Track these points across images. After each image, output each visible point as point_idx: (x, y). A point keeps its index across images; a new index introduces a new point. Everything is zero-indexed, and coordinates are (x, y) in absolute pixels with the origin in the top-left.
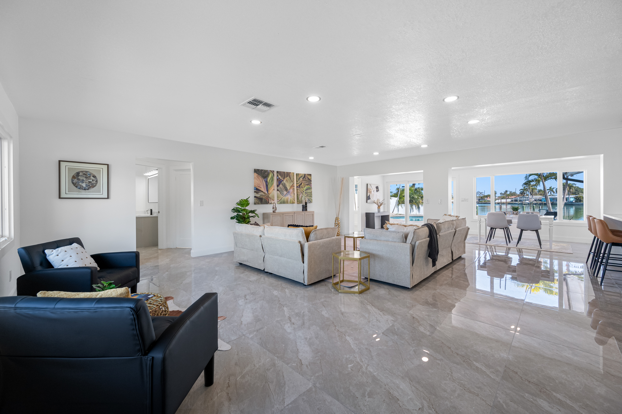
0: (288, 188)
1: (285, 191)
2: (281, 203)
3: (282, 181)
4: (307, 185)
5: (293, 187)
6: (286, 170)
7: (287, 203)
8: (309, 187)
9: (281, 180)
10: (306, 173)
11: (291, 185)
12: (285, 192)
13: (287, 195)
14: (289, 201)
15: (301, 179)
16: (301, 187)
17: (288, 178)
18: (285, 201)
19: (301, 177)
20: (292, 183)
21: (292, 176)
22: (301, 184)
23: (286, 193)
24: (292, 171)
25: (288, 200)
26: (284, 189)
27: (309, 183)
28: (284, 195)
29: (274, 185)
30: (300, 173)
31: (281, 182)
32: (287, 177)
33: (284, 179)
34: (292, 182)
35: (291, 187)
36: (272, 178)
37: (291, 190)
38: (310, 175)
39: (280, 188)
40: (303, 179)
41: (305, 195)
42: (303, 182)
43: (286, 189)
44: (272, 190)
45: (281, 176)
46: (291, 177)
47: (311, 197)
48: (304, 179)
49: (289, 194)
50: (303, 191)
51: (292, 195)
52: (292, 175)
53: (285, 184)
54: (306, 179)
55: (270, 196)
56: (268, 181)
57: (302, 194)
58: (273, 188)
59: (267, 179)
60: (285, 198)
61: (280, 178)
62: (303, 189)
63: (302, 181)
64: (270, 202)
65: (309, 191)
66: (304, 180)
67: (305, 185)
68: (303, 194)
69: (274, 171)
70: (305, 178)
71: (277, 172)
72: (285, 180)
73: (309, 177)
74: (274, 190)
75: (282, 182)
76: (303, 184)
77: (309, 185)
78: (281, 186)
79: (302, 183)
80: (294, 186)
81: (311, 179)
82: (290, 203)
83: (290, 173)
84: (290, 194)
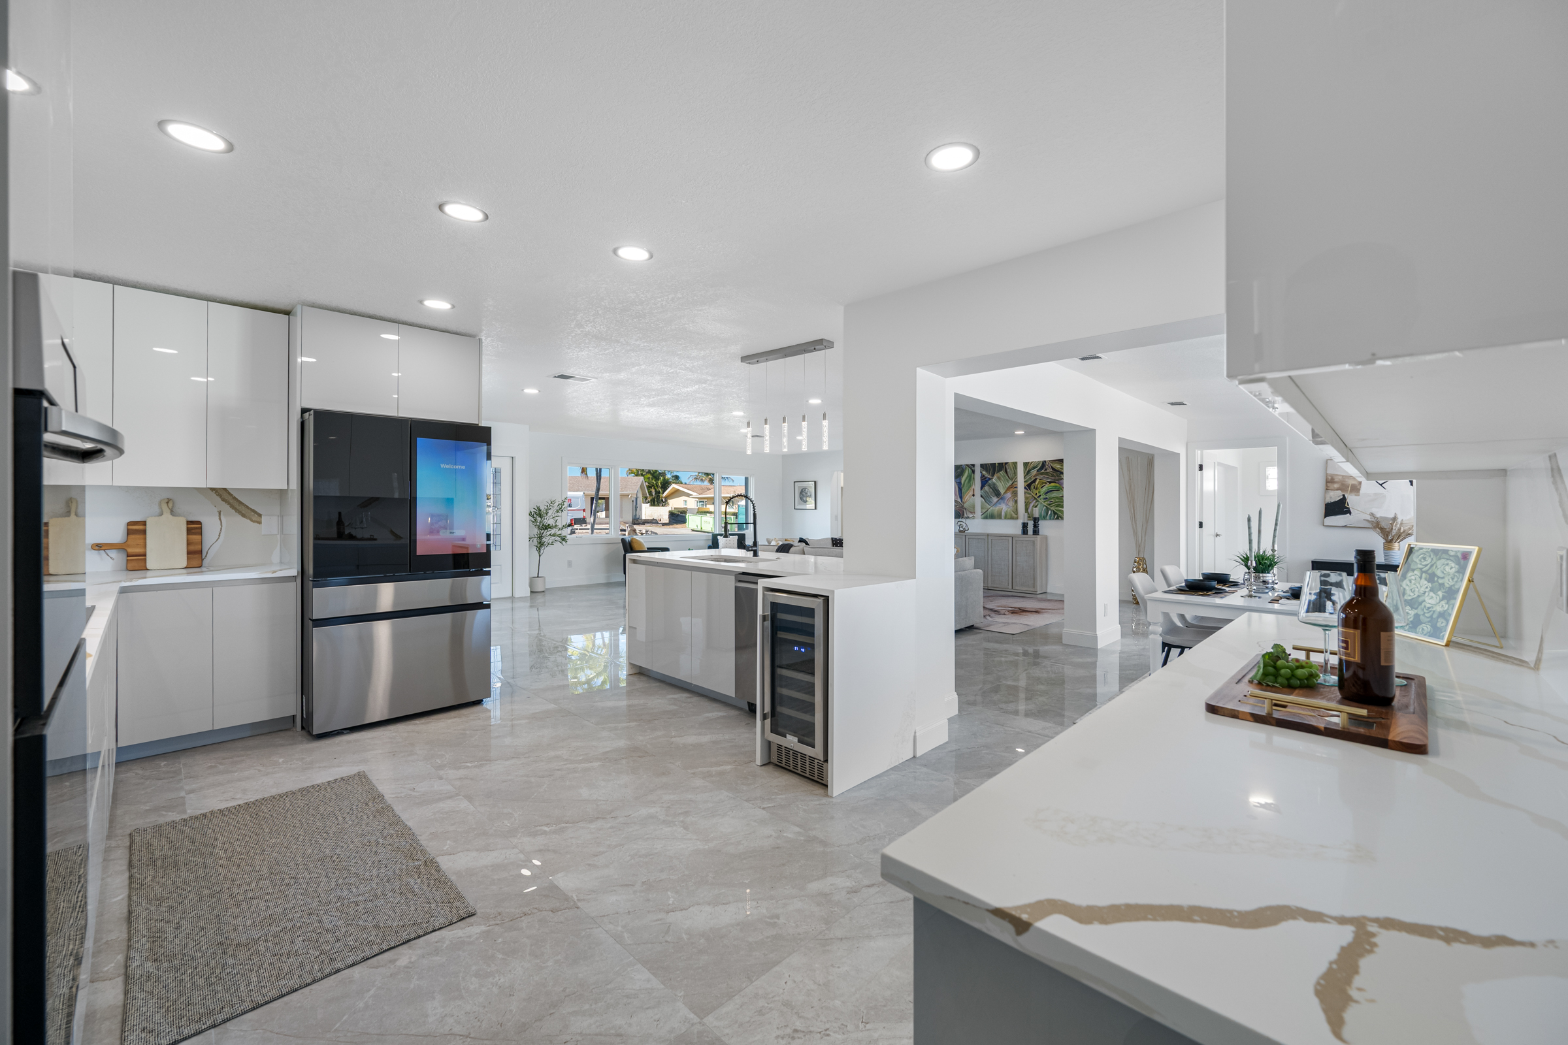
0: (1002, 491)
1: (996, 497)
2: (986, 518)
3: (990, 479)
4: (1050, 482)
5: (1012, 490)
6: (997, 461)
7: (999, 517)
8: (1056, 486)
9: (987, 479)
10: (1046, 460)
11: (1007, 486)
12: (995, 499)
13: (1000, 504)
14: (1003, 514)
15: (1034, 472)
16: (1032, 487)
17: (1002, 473)
18: (996, 513)
19: (1034, 468)
20: (1011, 482)
21: (1011, 470)
22: (1034, 481)
23: (997, 499)
24: (1010, 460)
25: (1001, 512)
26: (993, 494)
27: (1054, 479)
28: (994, 503)
29: (972, 488)
30: (1031, 461)
31: (987, 481)
32: (999, 471)
33: (993, 475)
34: (1012, 479)
35: (1008, 489)
36: (971, 478)
37: (1009, 495)
38: (1061, 461)
39: (986, 492)
40: (1038, 471)
41: (1043, 504)
42: (1038, 478)
43: (998, 494)
44: (970, 497)
45: (987, 471)
46: (1008, 470)
47: (1062, 507)
48: (1043, 471)
49: (1004, 503)
50: (1038, 495)
51: (1011, 503)
52: (1012, 467)
53: (994, 484)
54: (1046, 470)
55: (965, 505)
56: (962, 483)
57: (1035, 501)
58: (971, 493)
59: (961, 480)
60: (996, 509)
61: (984, 476)
62: (1039, 492)
63: (1036, 475)
64: (965, 515)
65: (1055, 494)
66: (1042, 474)
67: (1043, 483)
68: (1037, 501)
69: (973, 465)
70: (1044, 469)
71: (982, 466)
72: (995, 477)
73: (1057, 466)
74: (973, 495)
75: (990, 482)
76: (1038, 480)
77: (1055, 483)
78: (986, 488)
79: (1036, 479)
80: (1016, 487)
81: (1062, 469)
82: (1005, 518)
83: (1006, 463)
84: (1006, 501)
